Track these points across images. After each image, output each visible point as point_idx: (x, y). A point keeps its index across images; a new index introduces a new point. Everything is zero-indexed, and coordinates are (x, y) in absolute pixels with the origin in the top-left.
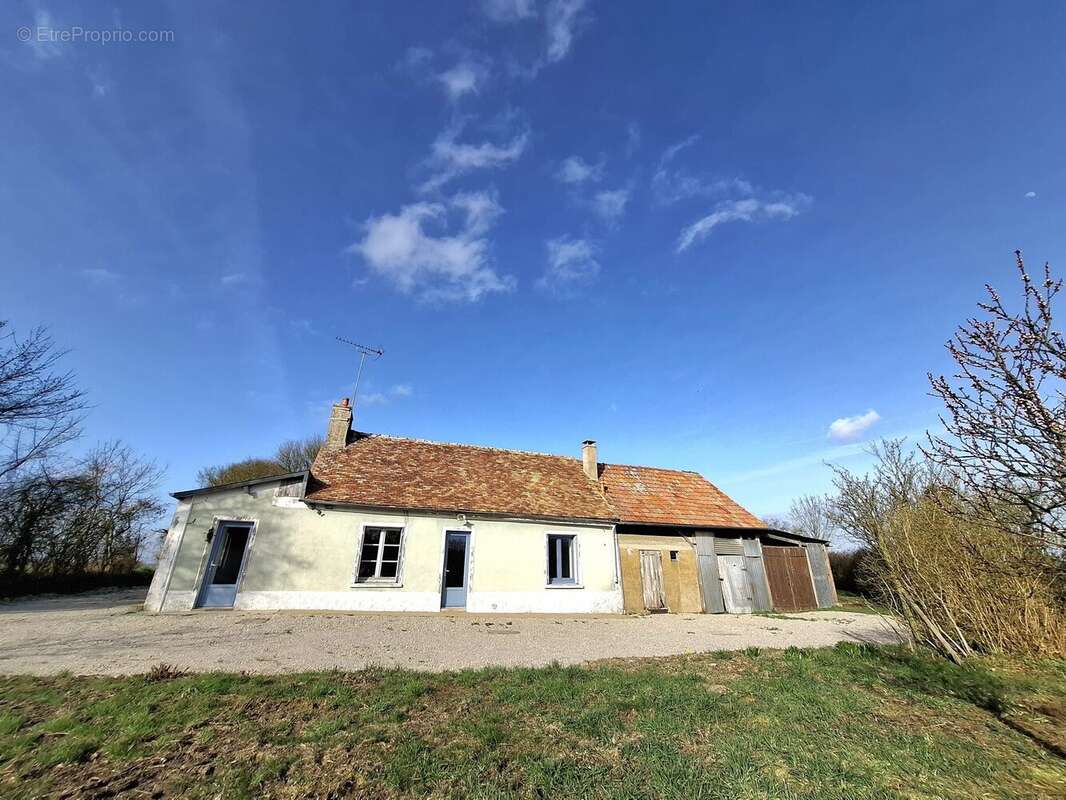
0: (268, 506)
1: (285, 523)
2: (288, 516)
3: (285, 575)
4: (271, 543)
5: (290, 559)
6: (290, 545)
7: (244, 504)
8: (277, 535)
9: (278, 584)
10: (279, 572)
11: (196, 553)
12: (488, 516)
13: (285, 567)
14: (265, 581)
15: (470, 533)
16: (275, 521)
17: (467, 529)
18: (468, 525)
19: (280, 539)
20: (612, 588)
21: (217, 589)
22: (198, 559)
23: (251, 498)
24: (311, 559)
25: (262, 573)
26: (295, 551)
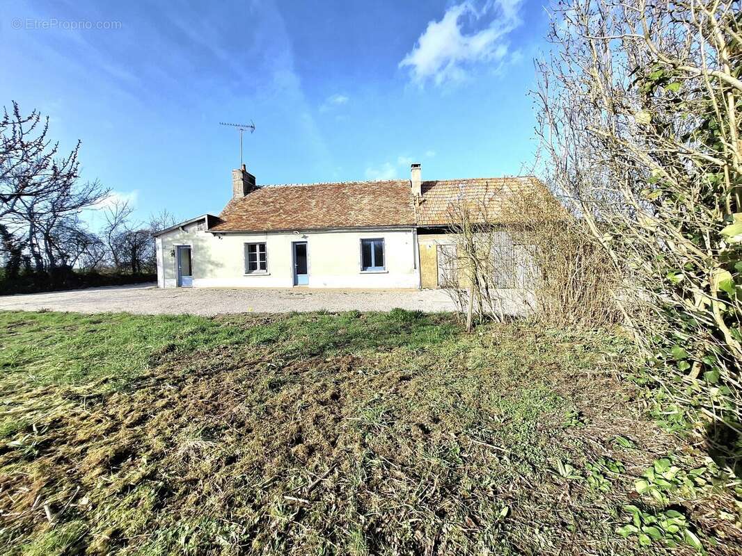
0: (195, 236)
1: (205, 245)
2: (206, 241)
3: (211, 271)
4: (201, 255)
5: (212, 263)
6: (210, 256)
7: (184, 236)
8: (203, 251)
9: (209, 275)
10: (208, 269)
11: (171, 262)
12: (316, 230)
13: (211, 267)
14: (203, 273)
15: (306, 242)
16: (200, 244)
17: (304, 240)
18: (305, 237)
19: (205, 253)
20: (411, 272)
21: (186, 278)
22: (172, 265)
23: (186, 233)
24: (221, 263)
25: (201, 270)
26: (212, 259)
